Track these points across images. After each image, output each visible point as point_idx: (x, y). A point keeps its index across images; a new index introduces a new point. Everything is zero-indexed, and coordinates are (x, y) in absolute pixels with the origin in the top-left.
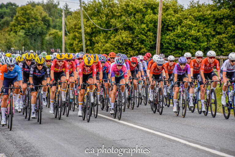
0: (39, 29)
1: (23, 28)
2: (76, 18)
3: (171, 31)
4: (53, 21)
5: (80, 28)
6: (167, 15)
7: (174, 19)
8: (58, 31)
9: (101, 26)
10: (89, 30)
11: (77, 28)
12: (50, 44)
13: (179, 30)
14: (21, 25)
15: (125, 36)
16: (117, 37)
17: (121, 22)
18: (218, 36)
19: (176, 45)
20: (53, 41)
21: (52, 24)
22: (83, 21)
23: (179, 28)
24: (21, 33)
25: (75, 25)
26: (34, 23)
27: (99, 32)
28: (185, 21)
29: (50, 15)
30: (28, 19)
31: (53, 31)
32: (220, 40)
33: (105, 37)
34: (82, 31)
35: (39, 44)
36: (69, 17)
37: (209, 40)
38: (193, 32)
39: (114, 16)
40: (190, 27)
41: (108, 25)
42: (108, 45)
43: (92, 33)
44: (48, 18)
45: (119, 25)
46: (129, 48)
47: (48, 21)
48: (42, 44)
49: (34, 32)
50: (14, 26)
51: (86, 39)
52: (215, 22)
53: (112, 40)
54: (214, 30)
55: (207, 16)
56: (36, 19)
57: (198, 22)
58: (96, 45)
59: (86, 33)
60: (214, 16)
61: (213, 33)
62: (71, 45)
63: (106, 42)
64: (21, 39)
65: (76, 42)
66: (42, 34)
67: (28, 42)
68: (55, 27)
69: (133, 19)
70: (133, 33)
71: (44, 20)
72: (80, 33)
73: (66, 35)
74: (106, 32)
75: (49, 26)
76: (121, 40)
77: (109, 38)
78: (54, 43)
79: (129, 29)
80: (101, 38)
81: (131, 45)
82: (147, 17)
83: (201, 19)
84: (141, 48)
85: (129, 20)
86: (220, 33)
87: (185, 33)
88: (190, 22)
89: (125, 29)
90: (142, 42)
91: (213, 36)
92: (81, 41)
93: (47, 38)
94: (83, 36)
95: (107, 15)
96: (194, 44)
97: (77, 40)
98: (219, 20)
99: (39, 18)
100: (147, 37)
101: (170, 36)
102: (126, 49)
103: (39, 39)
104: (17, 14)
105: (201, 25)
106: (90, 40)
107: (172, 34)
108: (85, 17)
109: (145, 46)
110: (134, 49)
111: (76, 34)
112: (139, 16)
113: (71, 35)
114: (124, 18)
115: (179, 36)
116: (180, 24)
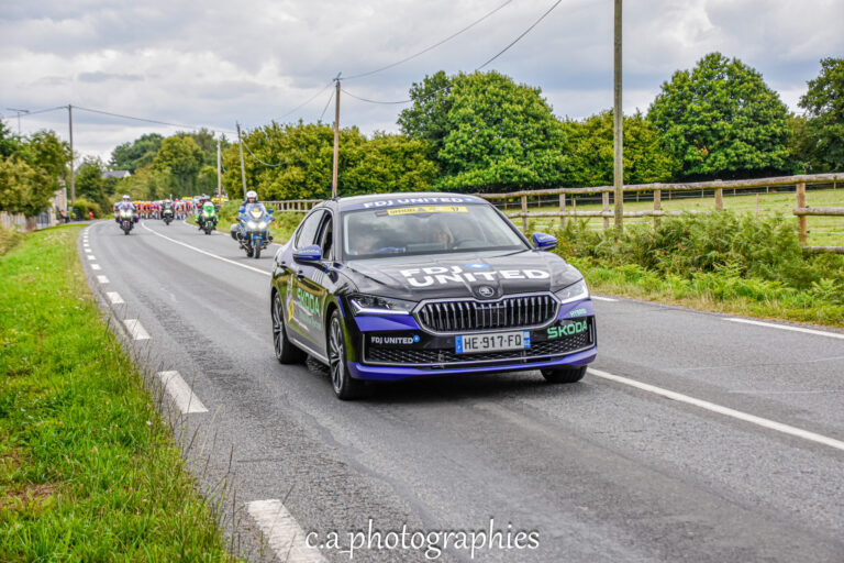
0: (190, 166)
1: (169, 165)
2: (233, 151)
3: (352, 166)
4: (207, 155)
5: (239, 164)
6: (347, 147)
7: (355, 152)
8: (213, 167)
9: (266, 161)
10: (250, 166)
11: (235, 164)
12: (204, 183)
13: (361, 165)
14: (167, 161)
15: (295, 173)
16: (287, 175)
17: (290, 156)
18: (408, 173)
19: (359, 184)
20: (207, 180)
21: (205, 158)
22: (242, 156)
23: (362, 162)
24: (168, 171)
25: (234, 160)
26: (183, 159)
27: (264, 168)
28: (368, 155)
29: (204, 148)
30: (176, 153)
31: (207, 168)
32: (411, 178)
33: (271, 175)
34: (242, 167)
35: (190, 184)
36: (226, 150)
37: (397, 178)
38: (378, 168)
39: (281, 149)
40: (375, 163)
41: (275, 160)
42: (275, 184)
43: (256, 170)
44: (200, 152)
45: (288, 160)
46: (302, 188)
47: (201, 155)
48: (194, 183)
49: (183, 169)
50: (159, 162)
51: (247, 177)
52: (405, 156)
53: (281, 177)
54: (404, 166)
55: (394, 149)
56: (186, 154)
57: (384, 157)
58: (260, 184)
59: (248, 170)
60: (403, 149)
61: (403, 169)
62: (229, 184)
63: (273, 181)
64: (168, 178)
65: (234, 181)
66: (193, 172)
67: (177, 182)
68: (209, 163)
69: (305, 152)
70: (306, 169)
71: (196, 154)
72: (240, 170)
73: (222, 172)
74: (273, 169)
75: (202, 161)
76: (291, 178)
77: (277, 176)
78: (209, 182)
79: (302, 164)
80: (266, 175)
81: (303, 184)
82: (322, 150)
83: (388, 152)
84: (316, 188)
85: (301, 154)
86: (410, 170)
87: (369, 170)
88: (374, 157)
89: (295, 164)
90: (317, 180)
91: (403, 173)
92: (240, 180)
93: (200, 176)
94: (244, 173)
95: (273, 148)
96: (380, 182)
97: (237, 178)
98: (408, 154)
99: (190, 152)
100: (323, 174)
101: (351, 173)
102: (298, 189)
103: (190, 179)
104: (163, 148)
105: (388, 160)
106: (253, 179)
107: (353, 171)
108: (245, 150)
109: (322, 185)
110: (307, 189)
111: (235, 170)
112: (312, 148)
113: (229, 173)
114: (294, 151)
115: (362, 173)
116: (363, 158)
